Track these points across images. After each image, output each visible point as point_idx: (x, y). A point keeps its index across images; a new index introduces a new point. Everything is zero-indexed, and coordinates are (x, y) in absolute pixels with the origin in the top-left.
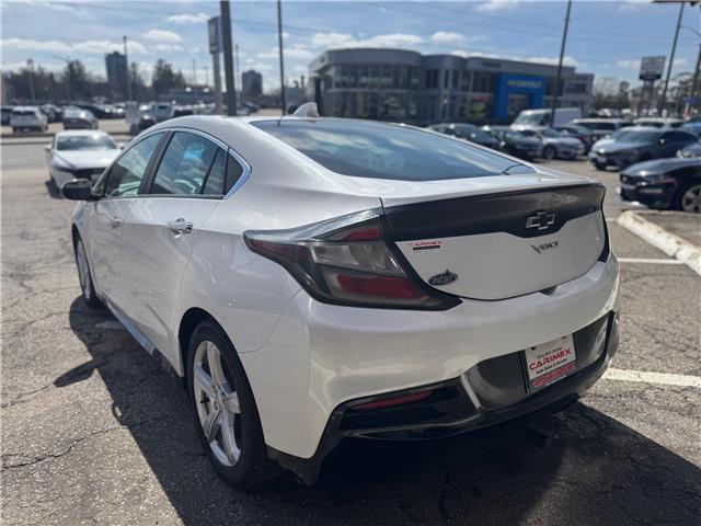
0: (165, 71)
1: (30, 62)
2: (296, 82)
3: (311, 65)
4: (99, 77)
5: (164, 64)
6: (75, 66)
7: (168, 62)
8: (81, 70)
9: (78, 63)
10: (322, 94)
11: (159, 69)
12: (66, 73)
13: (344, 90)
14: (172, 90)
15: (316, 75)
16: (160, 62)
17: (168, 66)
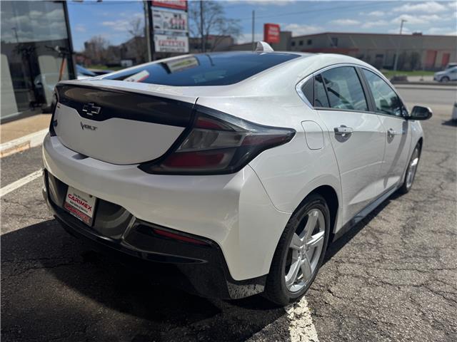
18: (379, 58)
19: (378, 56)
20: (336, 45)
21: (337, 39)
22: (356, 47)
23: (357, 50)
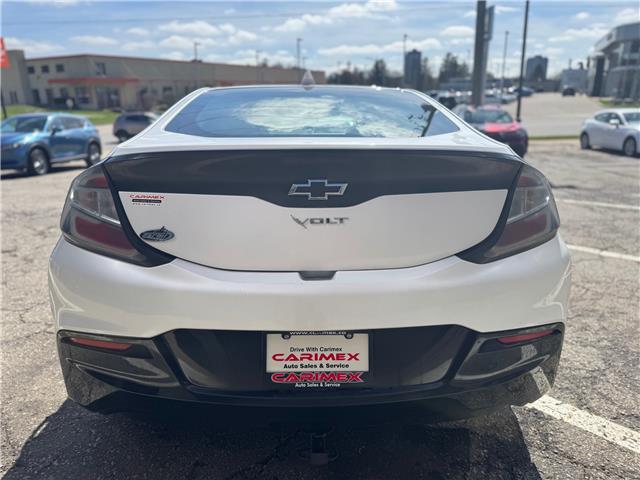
0: (451, 63)
1: (349, 64)
2: (581, 64)
3: (596, 45)
4: (396, 73)
5: (451, 58)
6: (380, 65)
7: (455, 54)
8: (383, 67)
9: (381, 61)
10: (605, 74)
11: (446, 61)
12: (373, 71)
13: (631, 67)
14: (452, 79)
15: (601, 54)
16: (449, 55)
17: (454, 59)
18: (167, 93)
19: (165, 89)
20: (104, 73)
21: (103, 65)
22: (134, 76)
23: (136, 81)
